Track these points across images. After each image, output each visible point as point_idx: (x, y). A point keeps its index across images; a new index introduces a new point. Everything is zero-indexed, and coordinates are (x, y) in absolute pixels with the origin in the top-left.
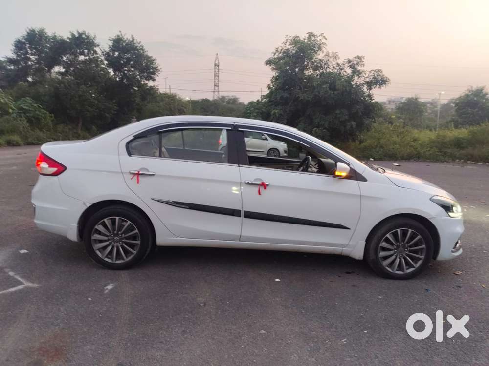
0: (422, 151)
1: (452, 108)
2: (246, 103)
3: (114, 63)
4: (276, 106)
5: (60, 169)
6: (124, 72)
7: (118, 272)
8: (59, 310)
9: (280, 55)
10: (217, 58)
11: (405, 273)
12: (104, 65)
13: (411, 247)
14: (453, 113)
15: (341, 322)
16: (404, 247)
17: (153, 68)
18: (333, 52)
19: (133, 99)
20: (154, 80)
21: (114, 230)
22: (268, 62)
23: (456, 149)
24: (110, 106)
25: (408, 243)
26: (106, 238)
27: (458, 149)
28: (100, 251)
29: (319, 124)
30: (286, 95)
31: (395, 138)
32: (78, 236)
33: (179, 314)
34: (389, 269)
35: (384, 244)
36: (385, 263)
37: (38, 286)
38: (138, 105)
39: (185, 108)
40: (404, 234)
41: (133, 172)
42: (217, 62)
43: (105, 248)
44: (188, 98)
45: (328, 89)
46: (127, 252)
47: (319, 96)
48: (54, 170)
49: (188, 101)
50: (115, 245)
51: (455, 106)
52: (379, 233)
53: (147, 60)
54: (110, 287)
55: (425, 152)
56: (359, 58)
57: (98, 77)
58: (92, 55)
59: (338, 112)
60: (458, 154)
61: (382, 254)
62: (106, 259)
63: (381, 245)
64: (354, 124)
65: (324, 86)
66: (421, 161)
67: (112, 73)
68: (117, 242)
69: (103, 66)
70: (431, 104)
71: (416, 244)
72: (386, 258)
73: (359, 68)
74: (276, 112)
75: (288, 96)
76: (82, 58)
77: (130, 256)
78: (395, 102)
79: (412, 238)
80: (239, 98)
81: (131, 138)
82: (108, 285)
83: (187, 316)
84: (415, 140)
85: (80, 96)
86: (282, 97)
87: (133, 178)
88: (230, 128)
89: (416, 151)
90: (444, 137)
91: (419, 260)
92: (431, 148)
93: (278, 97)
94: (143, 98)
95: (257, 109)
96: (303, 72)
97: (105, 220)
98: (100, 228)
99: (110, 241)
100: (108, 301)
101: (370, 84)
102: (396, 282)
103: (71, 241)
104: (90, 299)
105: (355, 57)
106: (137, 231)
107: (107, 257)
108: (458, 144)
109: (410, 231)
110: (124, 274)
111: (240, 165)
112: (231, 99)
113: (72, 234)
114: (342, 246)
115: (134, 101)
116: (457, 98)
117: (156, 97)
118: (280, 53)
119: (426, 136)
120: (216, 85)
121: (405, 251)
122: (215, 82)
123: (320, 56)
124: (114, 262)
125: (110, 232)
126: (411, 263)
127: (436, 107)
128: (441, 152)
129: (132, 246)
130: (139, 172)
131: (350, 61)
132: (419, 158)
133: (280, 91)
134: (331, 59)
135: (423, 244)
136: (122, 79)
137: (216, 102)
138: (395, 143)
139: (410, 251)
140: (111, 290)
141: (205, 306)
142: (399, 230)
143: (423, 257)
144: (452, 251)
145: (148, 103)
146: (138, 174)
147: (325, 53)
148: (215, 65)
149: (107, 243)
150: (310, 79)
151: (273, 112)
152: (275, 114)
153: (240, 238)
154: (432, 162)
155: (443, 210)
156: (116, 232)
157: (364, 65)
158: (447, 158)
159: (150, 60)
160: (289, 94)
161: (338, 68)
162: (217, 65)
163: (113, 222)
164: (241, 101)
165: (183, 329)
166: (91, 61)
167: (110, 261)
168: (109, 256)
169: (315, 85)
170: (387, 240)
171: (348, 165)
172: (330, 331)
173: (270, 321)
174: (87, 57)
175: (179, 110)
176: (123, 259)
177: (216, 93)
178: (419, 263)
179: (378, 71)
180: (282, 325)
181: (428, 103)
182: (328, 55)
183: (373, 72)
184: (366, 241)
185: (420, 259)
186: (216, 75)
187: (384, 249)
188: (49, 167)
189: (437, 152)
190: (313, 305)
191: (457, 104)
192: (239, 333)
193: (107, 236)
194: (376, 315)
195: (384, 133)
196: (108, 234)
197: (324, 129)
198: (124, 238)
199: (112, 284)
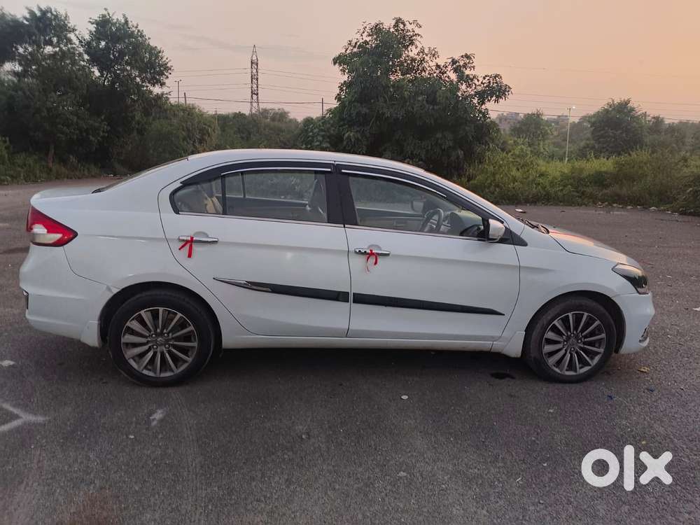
0: (552, 191)
1: (586, 128)
2: (300, 119)
3: (98, 58)
4: (350, 126)
5: (68, 235)
6: (115, 73)
7: (164, 391)
8: (88, 459)
9: (355, 50)
10: (255, 52)
11: (578, 373)
12: (84, 61)
13: (586, 337)
14: (589, 135)
15: (508, 451)
16: (577, 337)
17: (160, 66)
18: (429, 48)
19: (131, 115)
20: (162, 84)
21: (156, 327)
22: (337, 60)
23: (597, 188)
24: (97, 124)
25: (582, 331)
26: (144, 340)
27: (600, 188)
28: (135, 361)
29: (412, 154)
30: (364, 110)
31: (514, 172)
32: (98, 339)
33: (273, 454)
34: (557, 370)
35: (550, 335)
36: (552, 361)
37: (44, 419)
38: (138, 123)
39: (209, 126)
40: (578, 319)
41: (185, 238)
42: (254, 58)
43: (142, 355)
44: (212, 112)
45: (425, 102)
46: (176, 359)
47: (413, 113)
48: (58, 236)
49: (213, 117)
50: (159, 349)
51: (591, 127)
52: (544, 320)
53: (150, 53)
54: (158, 415)
55: (556, 192)
56: (467, 57)
57: (76, 80)
58: (65, 46)
59: (439, 135)
60: (600, 195)
61: (548, 348)
62: (145, 372)
63: (546, 336)
64: (461, 153)
65: (420, 98)
66: (551, 205)
67: (97, 74)
68: (161, 345)
69: (82, 63)
70: (557, 122)
71: (592, 334)
72: (551, 354)
73: (467, 72)
74: (351, 135)
75: (367, 111)
76: (49, 50)
77: (181, 365)
78: (508, 121)
79: (588, 325)
80: (289, 113)
81: (178, 185)
82: (154, 413)
83: (286, 456)
84: (542, 175)
85: (49, 110)
86: (358, 114)
87: (183, 247)
88: (330, 170)
89: (545, 191)
90: (581, 170)
91: (596, 355)
92: (565, 186)
93: (354, 113)
94: (147, 113)
95: (322, 130)
96: (387, 76)
97: (142, 312)
98: (134, 325)
99: (150, 345)
100: (161, 438)
101: (483, 96)
102: (567, 387)
103: (89, 347)
104: (132, 437)
105: (462, 56)
106: (191, 328)
107: (146, 368)
108: (600, 180)
109: (586, 314)
110: (175, 393)
111: (346, 226)
112: (277, 114)
113: (91, 336)
114: (493, 338)
115: (133, 118)
116: (594, 116)
117: (166, 110)
118: (355, 47)
119: (557, 169)
120: (254, 93)
121: (578, 342)
122: (252, 87)
123: (413, 52)
124: (158, 375)
125: (149, 330)
126: (586, 360)
127: (564, 127)
128: (578, 192)
129: (185, 351)
130: (192, 238)
131: (454, 62)
132: (548, 200)
133: (356, 104)
134: (427, 58)
135: (603, 332)
136: (113, 83)
137: (255, 118)
138: (515, 180)
139: (584, 343)
140: (161, 421)
141: (309, 438)
142: (570, 315)
143: (602, 350)
144: (640, 341)
145: (154, 119)
146: (191, 241)
147: (419, 49)
148: (252, 63)
149: (146, 347)
150: (398, 86)
151: (346, 135)
152: (349, 137)
153: (347, 333)
154: (566, 205)
155: (630, 284)
156: (158, 331)
157: (474, 67)
158: (586, 201)
159: (155, 53)
160: (369, 109)
161: (438, 71)
162: (254, 63)
163: (155, 315)
164: (291, 116)
165: (286, 477)
166: (64, 55)
167: (151, 374)
168: (149, 367)
169: (406, 96)
170: (554, 329)
171: (502, 222)
172: (496, 467)
173: (409, 457)
174: (57, 49)
175: (200, 130)
176: (171, 370)
177: (255, 105)
178: (597, 359)
179: (495, 77)
180: (427, 462)
181: (554, 122)
182: (422, 51)
183: (488, 78)
184: (525, 331)
185: (598, 353)
186: (254, 78)
187: (549, 342)
188: (48, 232)
189: (573, 191)
190: (462, 428)
191: (593, 124)
192: (369, 478)
193: (146, 337)
194: (553, 438)
195: (500, 166)
196: (148, 335)
197: (419, 161)
198: (173, 338)
199: (159, 411)
